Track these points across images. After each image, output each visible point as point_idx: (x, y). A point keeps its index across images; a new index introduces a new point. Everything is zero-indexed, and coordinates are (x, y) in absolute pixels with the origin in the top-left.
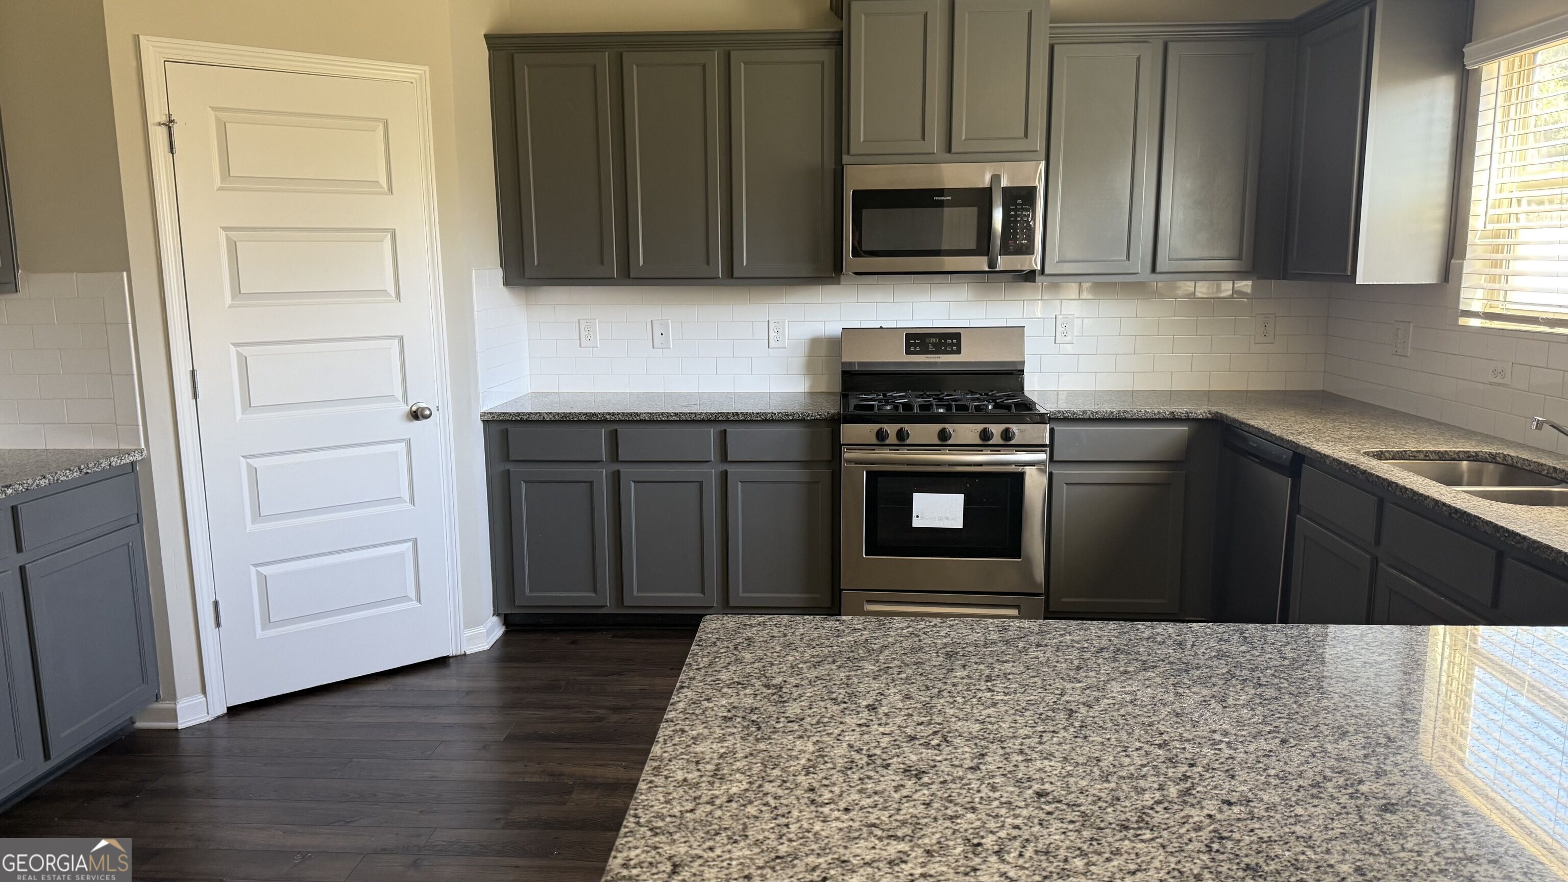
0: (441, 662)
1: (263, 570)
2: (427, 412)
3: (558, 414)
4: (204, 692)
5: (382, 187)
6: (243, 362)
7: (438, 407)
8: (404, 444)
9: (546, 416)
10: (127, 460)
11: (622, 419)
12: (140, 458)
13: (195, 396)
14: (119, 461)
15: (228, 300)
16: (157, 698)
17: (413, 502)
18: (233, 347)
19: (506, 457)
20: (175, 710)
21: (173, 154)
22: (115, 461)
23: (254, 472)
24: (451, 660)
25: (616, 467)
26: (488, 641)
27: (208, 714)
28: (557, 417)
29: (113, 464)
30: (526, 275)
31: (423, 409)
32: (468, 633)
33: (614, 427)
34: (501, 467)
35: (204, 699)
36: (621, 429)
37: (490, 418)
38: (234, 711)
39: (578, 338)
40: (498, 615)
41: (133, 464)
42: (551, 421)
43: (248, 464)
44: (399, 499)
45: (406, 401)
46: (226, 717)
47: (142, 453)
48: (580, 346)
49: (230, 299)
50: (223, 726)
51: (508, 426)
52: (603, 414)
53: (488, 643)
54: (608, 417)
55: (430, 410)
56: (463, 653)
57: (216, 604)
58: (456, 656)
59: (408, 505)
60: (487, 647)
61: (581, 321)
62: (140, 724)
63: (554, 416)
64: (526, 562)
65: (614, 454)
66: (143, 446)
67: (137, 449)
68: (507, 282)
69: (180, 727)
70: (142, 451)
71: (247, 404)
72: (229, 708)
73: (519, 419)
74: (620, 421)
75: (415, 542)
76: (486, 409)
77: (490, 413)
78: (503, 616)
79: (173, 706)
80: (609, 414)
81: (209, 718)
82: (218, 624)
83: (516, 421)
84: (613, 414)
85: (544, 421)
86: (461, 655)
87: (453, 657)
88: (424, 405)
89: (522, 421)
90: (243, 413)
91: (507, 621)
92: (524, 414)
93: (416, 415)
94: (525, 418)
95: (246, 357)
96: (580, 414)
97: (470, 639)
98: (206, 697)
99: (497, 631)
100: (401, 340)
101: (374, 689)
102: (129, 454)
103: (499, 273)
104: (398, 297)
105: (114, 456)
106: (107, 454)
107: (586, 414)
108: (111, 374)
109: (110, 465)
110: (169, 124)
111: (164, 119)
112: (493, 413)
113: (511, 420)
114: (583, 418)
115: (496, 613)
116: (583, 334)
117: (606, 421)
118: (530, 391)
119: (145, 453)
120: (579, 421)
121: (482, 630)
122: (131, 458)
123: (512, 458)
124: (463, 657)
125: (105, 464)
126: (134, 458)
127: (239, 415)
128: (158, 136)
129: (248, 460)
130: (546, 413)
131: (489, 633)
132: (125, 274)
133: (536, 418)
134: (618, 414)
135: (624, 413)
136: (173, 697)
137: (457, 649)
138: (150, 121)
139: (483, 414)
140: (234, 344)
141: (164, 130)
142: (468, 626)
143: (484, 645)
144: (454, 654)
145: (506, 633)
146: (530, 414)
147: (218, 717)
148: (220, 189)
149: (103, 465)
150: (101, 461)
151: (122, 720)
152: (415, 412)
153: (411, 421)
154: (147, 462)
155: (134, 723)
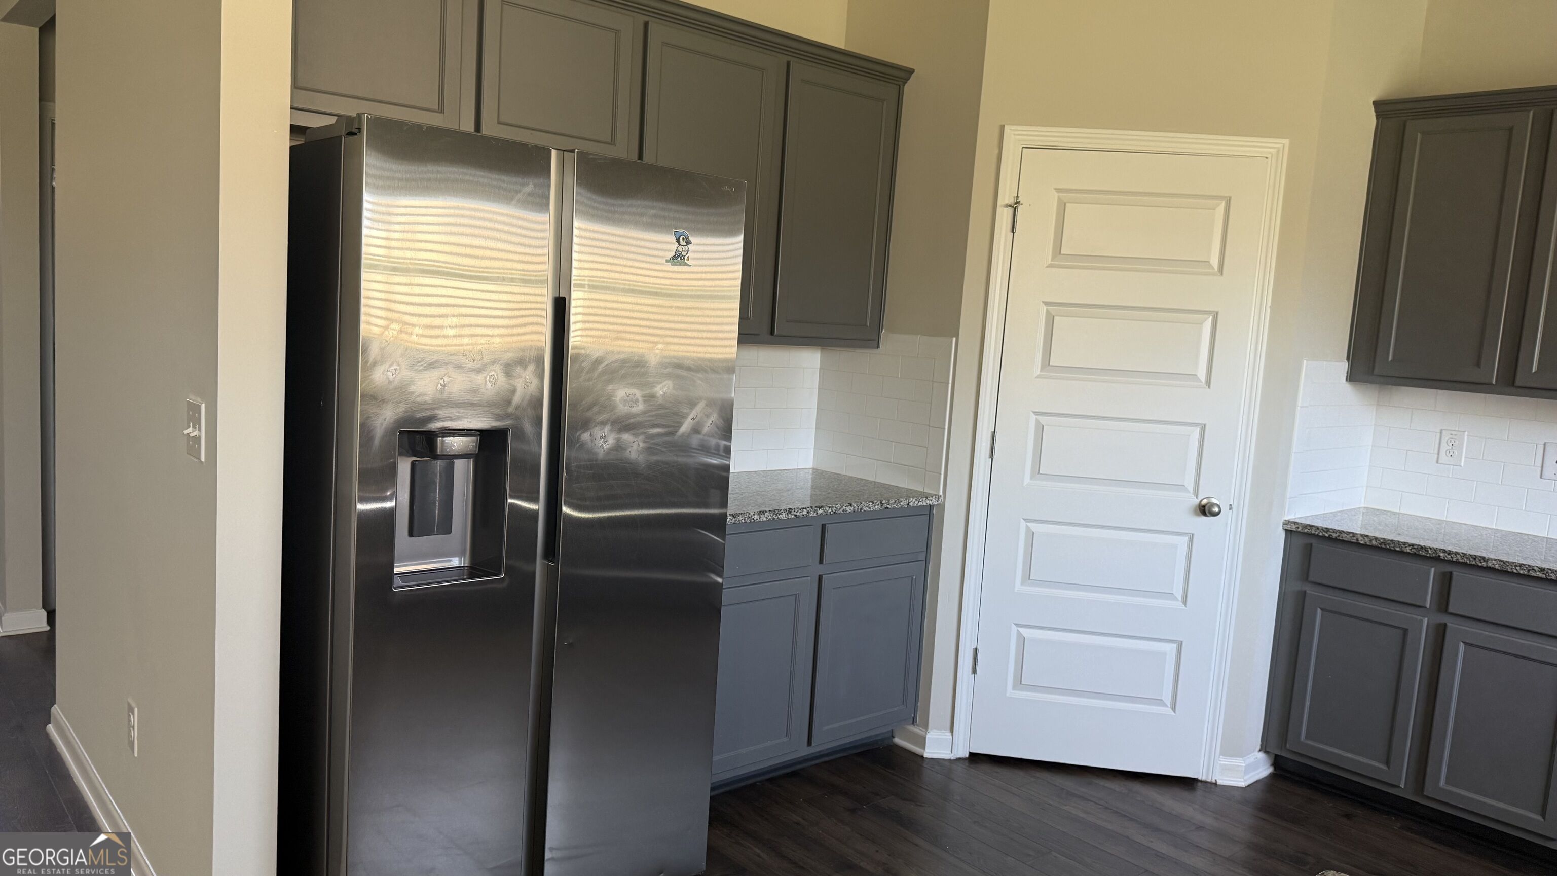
0: (1187, 783)
1: (1025, 632)
2: (1216, 509)
3: (1376, 539)
4: (952, 730)
5: (1213, 268)
6: (1040, 429)
7: (1230, 505)
8: (1186, 539)
9: (1360, 539)
10: (925, 503)
11: (1461, 560)
12: (936, 503)
13: (992, 455)
14: (917, 502)
15: (1037, 370)
16: (914, 722)
17: (1185, 602)
18: (1033, 415)
19: (1305, 576)
20: (925, 738)
21: (1014, 233)
22: (913, 502)
23: (1031, 536)
24: (1199, 784)
25: (1444, 619)
26: (1246, 777)
27: (952, 752)
28: (1374, 543)
29: (911, 504)
30: (1376, 371)
31: (1213, 505)
32: (1224, 761)
33: (1448, 568)
34: (1298, 586)
35: (951, 737)
36: (1457, 573)
37: (1294, 528)
38: (975, 758)
39: (1436, 451)
40: (1266, 752)
41: (931, 507)
42: (1365, 545)
43: (1027, 527)
44: (1170, 596)
45: (1196, 493)
46: (967, 761)
47: (939, 499)
48: (1437, 462)
49: (1039, 370)
50: (960, 769)
51: (1313, 541)
52: (1436, 550)
53: (1245, 781)
54: (1442, 554)
55: (1219, 507)
56: (1214, 781)
57: (976, 651)
58: (1205, 782)
59: (1179, 604)
60: (1243, 784)
61: (1444, 432)
62: (898, 741)
63: (1371, 541)
64: (1308, 703)
65: (1443, 602)
66: (941, 493)
67: (935, 495)
68: (1351, 377)
69: (926, 755)
70: (939, 497)
71: (1036, 471)
72: (971, 754)
73: (1327, 535)
74: (1457, 563)
75: (1180, 645)
76: (1291, 517)
77: (1295, 523)
78: (1274, 756)
79: (924, 733)
80: (1444, 551)
81: (952, 757)
82: (974, 671)
83: (1324, 537)
84: (1450, 553)
85: (1357, 544)
86: (1211, 783)
87: (1201, 781)
88: (1214, 501)
89: (1330, 538)
90: (1031, 479)
91: (1278, 762)
92: (1335, 531)
93: (1204, 510)
94: (1334, 535)
95: (1043, 426)
96: (1405, 544)
97: (1225, 768)
98: (952, 735)
99: (1261, 770)
100: (1203, 428)
101: (1106, 785)
102: (927, 498)
103: (1344, 366)
104: (1208, 383)
105: (913, 498)
106: (910, 493)
107: (1413, 545)
108: (929, 426)
109: (908, 504)
110: (1015, 207)
111: (1011, 201)
112: (1298, 523)
113: (1318, 535)
114: (1408, 550)
115: (1264, 749)
116: (1444, 447)
117: (1437, 559)
118: (1363, 505)
119: (941, 499)
120: (1402, 553)
121: (1240, 762)
122: (928, 502)
123: (1311, 579)
124: (1213, 786)
125: (904, 503)
126: (931, 503)
127: (1027, 480)
128: (1004, 216)
129: (1028, 524)
130: (1362, 535)
131: (1248, 769)
132: (954, 339)
133: (1348, 538)
134: (1457, 553)
135: (1465, 554)
136: (926, 726)
137: (1207, 775)
138: (1000, 202)
139: (1287, 523)
140: (1035, 412)
141: (1011, 210)
142: (1225, 753)
143: (1241, 781)
144: (1204, 778)
145: (1272, 776)
146: (1341, 532)
147: (959, 759)
148: (1050, 266)
149: (902, 504)
150: (901, 500)
151: (884, 730)
152: (1204, 507)
153: (1197, 515)
154: (942, 507)
155: (893, 737)
